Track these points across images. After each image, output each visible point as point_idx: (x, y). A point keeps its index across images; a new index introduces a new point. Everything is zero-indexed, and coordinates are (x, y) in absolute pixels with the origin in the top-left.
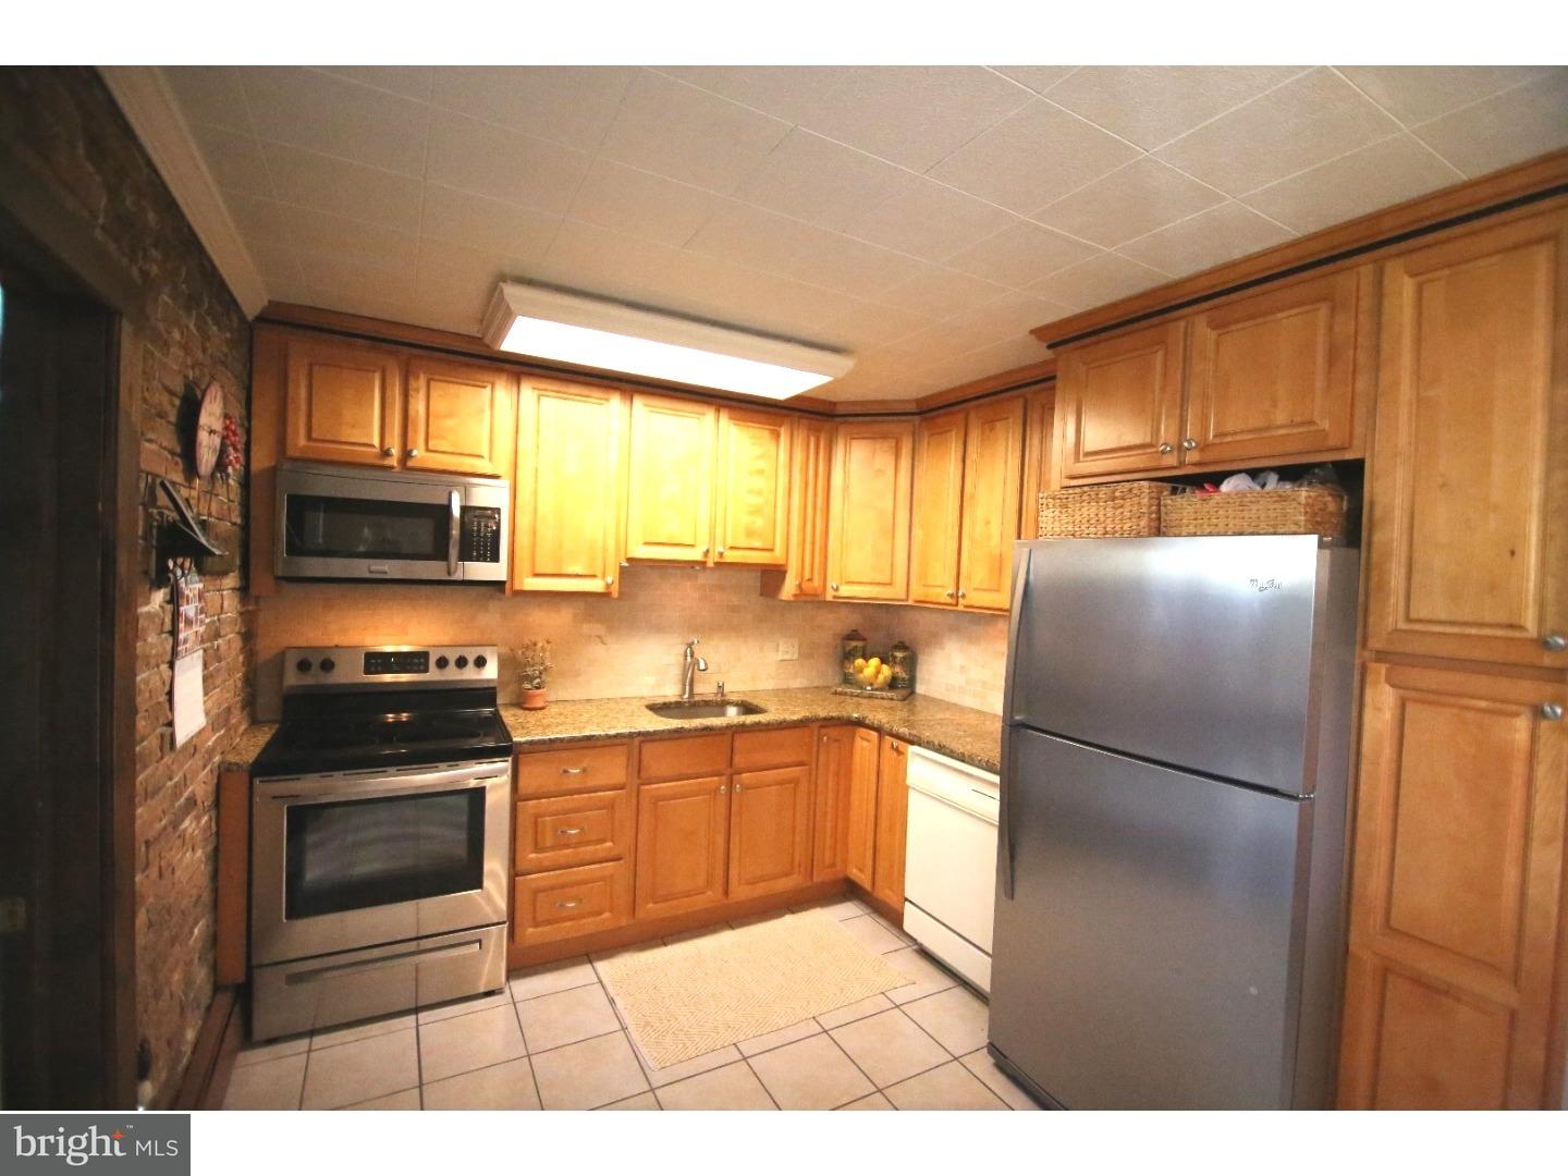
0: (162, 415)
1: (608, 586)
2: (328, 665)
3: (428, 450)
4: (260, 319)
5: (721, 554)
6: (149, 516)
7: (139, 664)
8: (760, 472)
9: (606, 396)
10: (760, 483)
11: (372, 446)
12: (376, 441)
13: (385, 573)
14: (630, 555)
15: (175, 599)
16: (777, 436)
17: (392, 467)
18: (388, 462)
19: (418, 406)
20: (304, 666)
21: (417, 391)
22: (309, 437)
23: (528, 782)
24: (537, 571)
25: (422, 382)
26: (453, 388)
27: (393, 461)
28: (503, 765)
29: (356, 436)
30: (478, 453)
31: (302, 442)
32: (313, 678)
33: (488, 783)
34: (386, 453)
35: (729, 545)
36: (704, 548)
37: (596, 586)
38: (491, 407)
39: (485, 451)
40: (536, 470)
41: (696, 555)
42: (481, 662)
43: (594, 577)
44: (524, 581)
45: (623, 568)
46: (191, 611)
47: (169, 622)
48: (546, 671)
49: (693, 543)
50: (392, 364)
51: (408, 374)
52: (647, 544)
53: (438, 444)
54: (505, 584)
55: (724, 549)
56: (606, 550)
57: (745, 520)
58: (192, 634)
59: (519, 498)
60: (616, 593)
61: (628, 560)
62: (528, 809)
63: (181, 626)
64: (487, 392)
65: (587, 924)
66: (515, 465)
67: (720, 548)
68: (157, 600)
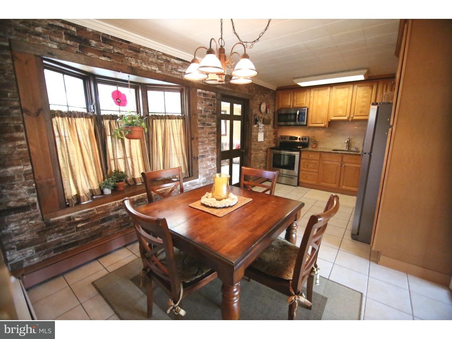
0: (257, 107)
1: (325, 125)
2: (285, 138)
3: (296, 104)
4: (276, 90)
5: (352, 117)
6: (254, 118)
7: (252, 132)
8: (365, 97)
10: (365, 99)
12: (289, 104)
14: (331, 119)
15: (258, 126)
16: (372, 87)
18: (290, 107)
19: (295, 98)
20: (282, 138)
21: (295, 95)
22: (281, 105)
23: (302, 156)
24: (312, 123)
25: (296, 93)
27: (291, 107)
28: (298, 153)
29: (286, 104)
30: (303, 104)
31: (281, 106)
32: (283, 140)
33: (296, 155)
34: (290, 106)
35: (355, 115)
36: (348, 117)
37: (323, 125)
38: (306, 95)
39: (305, 103)
40: (313, 105)
41: (346, 118)
42: (305, 139)
43: (322, 123)
44: (310, 125)
45: (329, 122)
46: (261, 128)
47: (257, 128)
48: (316, 141)
49: (345, 115)
50: (292, 92)
51: (294, 93)
52: (334, 116)
53: (298, 103)
54: (306, 125)
55: (354, 116)
56: (325, 118)
57: (360, 109)
58: (261, 130)
59: (310, 110)
60: (327, 127)
61: (330, 120)
62: (302, 161)
63: (259, 129)
64: (305, 93)
65: (311, 182)
66: (309, 105)
67: (352, 116)
68: (256, 126)
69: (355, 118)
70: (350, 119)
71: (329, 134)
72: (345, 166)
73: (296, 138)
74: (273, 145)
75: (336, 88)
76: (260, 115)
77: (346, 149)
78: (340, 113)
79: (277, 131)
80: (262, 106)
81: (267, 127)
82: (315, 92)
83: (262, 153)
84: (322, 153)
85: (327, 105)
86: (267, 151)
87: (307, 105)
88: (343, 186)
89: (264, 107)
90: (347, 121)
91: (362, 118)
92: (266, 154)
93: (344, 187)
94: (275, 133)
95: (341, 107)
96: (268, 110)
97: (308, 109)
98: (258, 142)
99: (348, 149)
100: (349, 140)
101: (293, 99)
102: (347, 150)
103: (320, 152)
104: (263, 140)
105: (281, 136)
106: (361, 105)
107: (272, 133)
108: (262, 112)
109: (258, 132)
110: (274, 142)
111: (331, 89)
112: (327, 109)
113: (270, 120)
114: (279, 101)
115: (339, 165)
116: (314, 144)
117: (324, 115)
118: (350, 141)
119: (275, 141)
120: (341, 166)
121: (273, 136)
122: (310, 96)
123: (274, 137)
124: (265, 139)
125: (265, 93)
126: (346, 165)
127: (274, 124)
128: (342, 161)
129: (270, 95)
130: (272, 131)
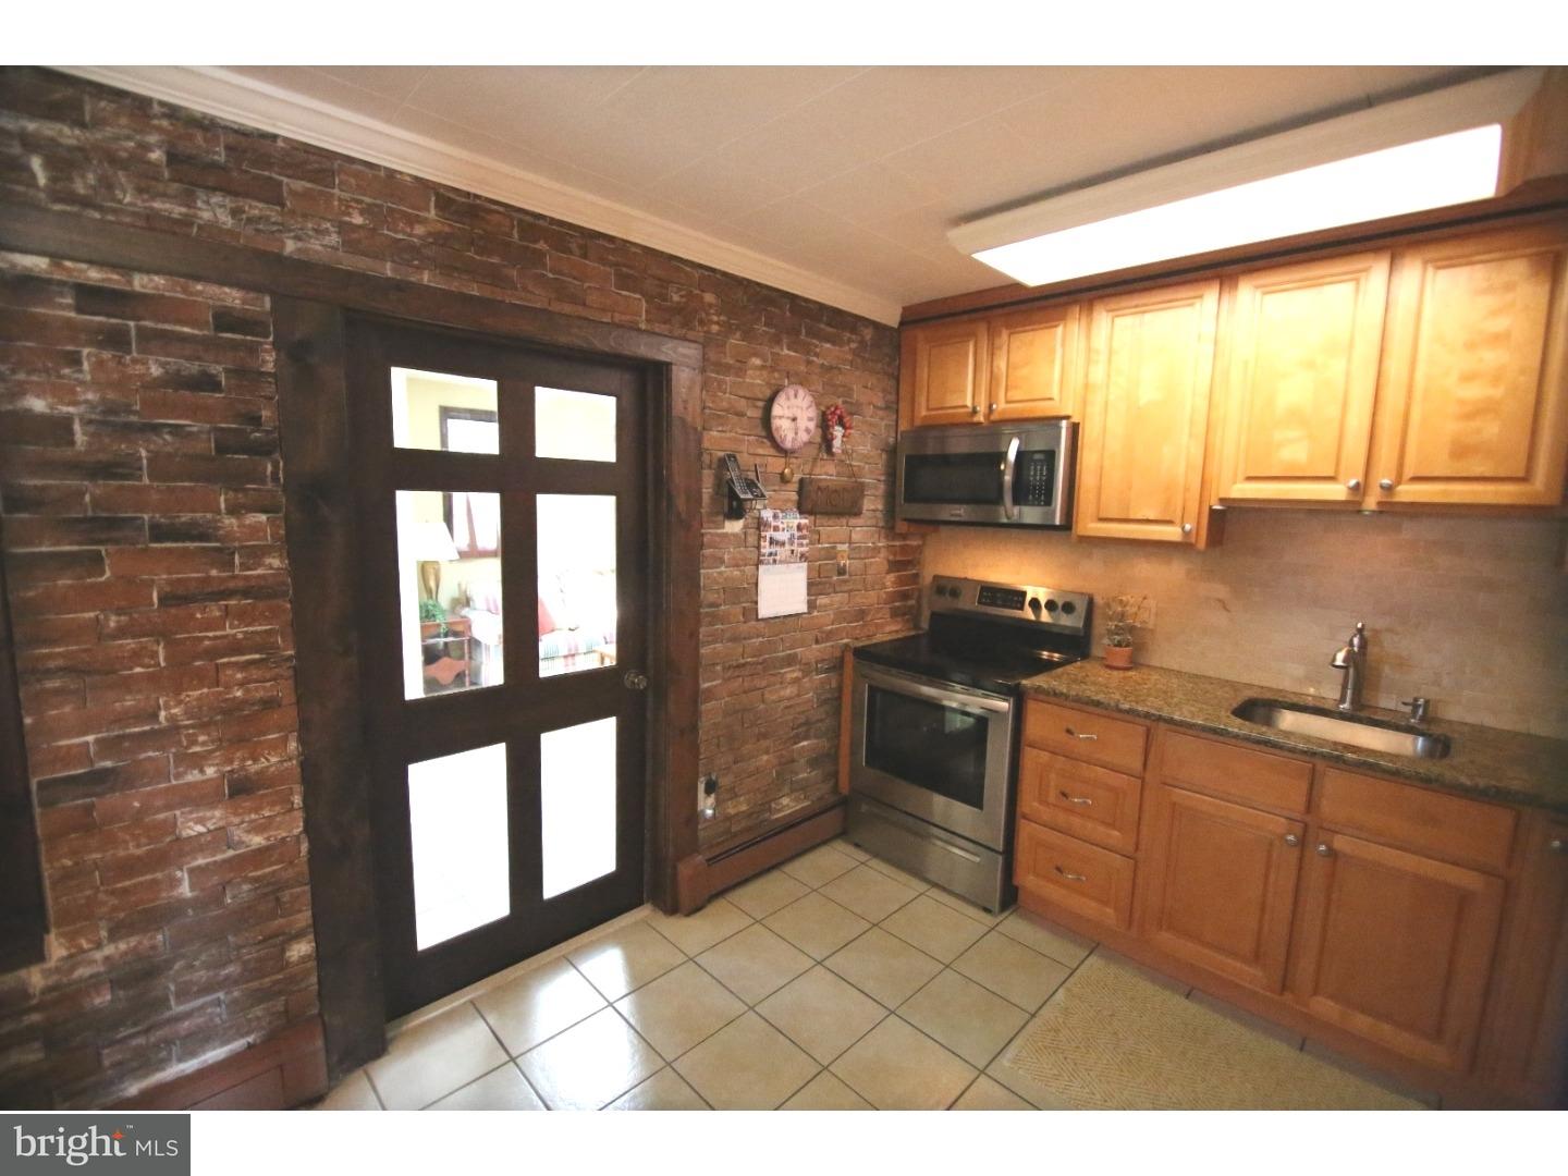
0: (737, 414)
1: (1186, 534)
2: (955, 593)
3: (1007, 402)
4: (902, 323)
5: (1389, 489)
7: (706, 563)
9: (1198, 293)
10: (1492, 358)
11: (965, 406)
12: (969, 403)
13: (960, 516)
14: (1223, 495)
15: (759, 526)
17: (979, 423)
18: (976, 419)
19: (1003, 364)
20: (945, 591)
21: (1000, 348)
22: (928, 409)
23: (1031, 732)
24: (1104, 515)
25: (1005, 338)
26: (1027, 337)
27: (980, 418)
28: (1005, 705)
29: (953, 400)
30: (1049, 396)
31: (924, 412)
32: (948, 602)
33: (991, 716)
34: (975, 412)
35: (1409, 472)
36: (1358, 485)
37: (1172, 533)
38: (1063, 345)
39: (1055, 393)
40: (1106, 403)
41: (1337, 492)
42: (1068, 608)
43: (1170, 522)
44: (1088, 525)
45: (1212, 512)
46: (782, 536)
47: (752, 540)
48: (1132, 629)
49: (1331, 473)
50: (982, 328)
51: (993, 335)
52: (1250, 479)
53: (1015, 395)
54: (1067, 525)
55: (1399, 481)
56: (1186, 490)
57: (1451, 428)
58: (783, 552)
59: (1088, 436)
60: (1202, 545)
61: (1222, 501)
62: (1031, 757)
63: (765, 544)
64: (1060, 330)
65: (1089, 908)
66: (1085, 402)
67: (1386, 481)
68: (734, 527)
69: (1408, 492)
70: (1371, 503)
71: (1221, 591)
72: (1332, 854)
73: (1015, 597)
74: (889, 630)
75: (1257, 287)
76: (776, 464)
77: (1342, 700)
78: (1295, 453)
79: (919, 549)
80: (777, 410)
81: (833, 530)
82: (1118, 321)
83: (796, 681)
84: (1162, 726)
85: (1202, 405)
86: (837, 666)
87: (1068, 407)
88: (1315, 992)
89: (798, 414)
90: (1348, 510)
91: (1468, 500)
92: (834, 685)
93: (1324, 1007)
94: (904, 563)
95: (1295, 417)
96: (838, 432)
97: (1075, 430)
98: (757, 620)
99: (1352, 703)
100: (1364, 644)
101: (992, 372)
102: (1345, 706)
103: (1147, 715)
104: (803, 608)
105: (936, 578)
106: (1461, 402)
107: (879, 562)
108: (788, 445)
109: (759, 563)
110: (895, 613)
111: (1226, 297)
112: (1201, 428)
113: (859, 490)
114: (913, 385)
115: (1282, 837)
116: (1119, 645)
117: (1182, 469)
118: (1372, 650)
119: (904, 603)
120: (1302, 843)
121: (891, 578)
122: (1089, 349)
123: (900, 581)
124: (822, 600)
125: (812, 333)
126: (1340, 843)
127: (890, 512)
128: (1310, 805)
129: (853, 352)
130: (876, 550)
